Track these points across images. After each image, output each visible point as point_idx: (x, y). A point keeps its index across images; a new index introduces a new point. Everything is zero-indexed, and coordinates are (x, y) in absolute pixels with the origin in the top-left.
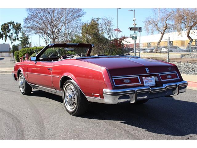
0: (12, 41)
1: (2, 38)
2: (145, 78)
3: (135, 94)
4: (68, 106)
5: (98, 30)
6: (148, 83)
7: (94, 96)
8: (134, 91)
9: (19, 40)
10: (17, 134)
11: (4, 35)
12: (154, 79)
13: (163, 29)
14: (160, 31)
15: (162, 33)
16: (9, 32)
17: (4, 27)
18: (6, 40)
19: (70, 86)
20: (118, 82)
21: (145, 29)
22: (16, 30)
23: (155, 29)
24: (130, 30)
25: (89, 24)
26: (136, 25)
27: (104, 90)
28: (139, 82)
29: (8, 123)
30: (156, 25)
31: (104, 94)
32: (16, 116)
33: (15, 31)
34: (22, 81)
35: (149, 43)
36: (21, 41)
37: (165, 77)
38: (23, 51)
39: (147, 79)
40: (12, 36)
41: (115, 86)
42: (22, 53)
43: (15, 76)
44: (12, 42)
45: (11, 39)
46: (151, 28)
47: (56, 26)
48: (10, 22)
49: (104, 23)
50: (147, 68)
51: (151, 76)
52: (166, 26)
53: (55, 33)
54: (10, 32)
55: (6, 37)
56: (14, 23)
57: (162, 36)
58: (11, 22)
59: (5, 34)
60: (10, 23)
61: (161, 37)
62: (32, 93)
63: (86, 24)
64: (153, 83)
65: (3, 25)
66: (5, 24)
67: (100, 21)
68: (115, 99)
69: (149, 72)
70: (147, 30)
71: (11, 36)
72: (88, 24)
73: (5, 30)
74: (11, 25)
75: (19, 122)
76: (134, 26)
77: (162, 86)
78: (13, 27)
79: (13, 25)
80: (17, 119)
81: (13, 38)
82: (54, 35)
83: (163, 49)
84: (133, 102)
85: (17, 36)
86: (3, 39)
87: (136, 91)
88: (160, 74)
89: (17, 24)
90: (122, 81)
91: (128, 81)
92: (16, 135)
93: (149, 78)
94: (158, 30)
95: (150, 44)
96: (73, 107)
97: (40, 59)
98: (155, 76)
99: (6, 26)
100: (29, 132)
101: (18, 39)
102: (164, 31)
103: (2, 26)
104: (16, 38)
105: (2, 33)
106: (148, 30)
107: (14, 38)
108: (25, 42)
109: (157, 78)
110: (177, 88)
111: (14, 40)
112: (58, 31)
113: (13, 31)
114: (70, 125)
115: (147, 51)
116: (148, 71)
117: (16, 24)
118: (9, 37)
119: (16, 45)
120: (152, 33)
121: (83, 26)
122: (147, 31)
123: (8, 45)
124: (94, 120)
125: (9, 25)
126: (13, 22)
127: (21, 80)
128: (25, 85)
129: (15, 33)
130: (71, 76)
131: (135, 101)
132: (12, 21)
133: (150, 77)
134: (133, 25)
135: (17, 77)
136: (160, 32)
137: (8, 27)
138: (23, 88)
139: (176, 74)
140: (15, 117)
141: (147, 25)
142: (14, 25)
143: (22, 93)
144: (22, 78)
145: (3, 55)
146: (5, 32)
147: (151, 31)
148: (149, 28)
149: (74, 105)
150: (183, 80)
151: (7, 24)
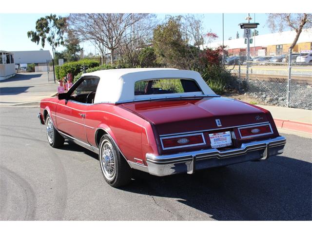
0: (53, 46)
1: (37, 42)
2: (214, 135)
3: (193, 161)
4: (106, 172)
5: (180, 36)
6: (219, 142)
7: (136, 161)
8: (191, 157)
9: (64, 45)
10: (26, 216)
11: (41, 37)
12: (229, 135)
13: (300, 23)
14: (294, 27)
15: (297, 31)
16: (48, 32)
17: (41, 24)
18: (43, 45)
19: (107, 143)
20: (167, 143)
21: (269, 23)
22: (59, 28)
23: (285, 23)
24: (242, 28)
25: (166, 25)
26: (250, 19)
27: (148, 155)
28: (203, 142)
29: (18, 196)
30: (288, 17)
31: (147, 160)
32: (32, 186)
33: (58, 30)
34: (50, 127)
35: (279, 46)
36: (67, 45)
37: (248, 132)
38: (66, 67)
39: (218, 137)
40: (53, 38)
41: (164, 149)
42: (63, 71)
43: (41, 117)
44: (53, 48)
45: (51, 43)
46: (280, 22)
47: (116, 27)
48: (49, 16)
49: (189, 24)
50: (219, 120)
51: (224, 131)
52: (305, 19)
53: (114, 39)
54: (50, 32)
55: (43, 40)
56: (56, 18)
57: (298, 36)
58: (51, 15)
59: (41, 35)
60: (50, 18)
61: (295, 37)
62: (65, 143)
63: (160, 26)
64: (228, 141)
65: (39, 20)
66: (42, 19)
67: (183, 20)
68: (161, 170)
69: (221, 126)
70: (272, 26)
71: (51, 39)
72: (164, 26)
73: (42, 29)
74: (51, 21)
75: (33, 195)
76: (247, 22)
77: (240, 147)
78: (55, 24)
79: (54, 20)
80: (32, 191)
81: (55, 41)
82: (112, 42)
83: (298, 57)
84: (190, 172)
85: (62, 38)
86: (38, 44)
87: (194, 157)
88: (240, 128)
89: (61, 18)
90: (174, 142)
91: (185, 141)
92: (24, 217)
93: (221, 134)
94: (291, 25)
95: (281, 47)
96: (112, 175)
97: (73, 95)
98: (231, 130)
99: (44, 22)
100: (42, 213)
101: (62, 43)
102: (301, 27)
103: (37, 22)
104: (60, 41)
105: (37, 33)
106: (274, 26)
107: (57, 41)
108: (73, 48)
109: (233, 133)
110: (267, 148)
111: (56, 44)
112: (119, 35)
113: (54, 30)
114: (102, 203)
115: (273, 60)
116: (219, 124)
117: (58, 19)
118: (49, 39)
119: (59, 52)
120: (281, 30)
121: (155, 30)
122: (272, 28)
123: (48, 52)
124: (139, 195)
125: (48, 20)
126: (55, 16)
127: (49, 125)
128: (53, 132)
129: (58, 33)
130: (107, 129)
131: (194, 171)
132: (53, 14)
133: (223, 133)
134: (247, 19)
135: (44, 120)
136: (295, 29)
137: (47, 24)
138: (51, 138)
139: (269, 126)
140: (30, 188)
141: (273, 17)
142: (56, 21)
143: (51, 145)
144: (50, 122)
145: (39, 70)
146: (41, 32)
147: (278, 28)
148: (276, 23)
149: (113, 172)
150: (278, 136)
151: (45, 20)
